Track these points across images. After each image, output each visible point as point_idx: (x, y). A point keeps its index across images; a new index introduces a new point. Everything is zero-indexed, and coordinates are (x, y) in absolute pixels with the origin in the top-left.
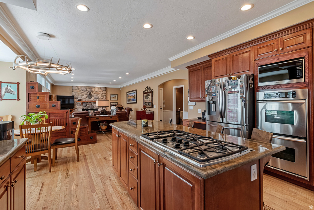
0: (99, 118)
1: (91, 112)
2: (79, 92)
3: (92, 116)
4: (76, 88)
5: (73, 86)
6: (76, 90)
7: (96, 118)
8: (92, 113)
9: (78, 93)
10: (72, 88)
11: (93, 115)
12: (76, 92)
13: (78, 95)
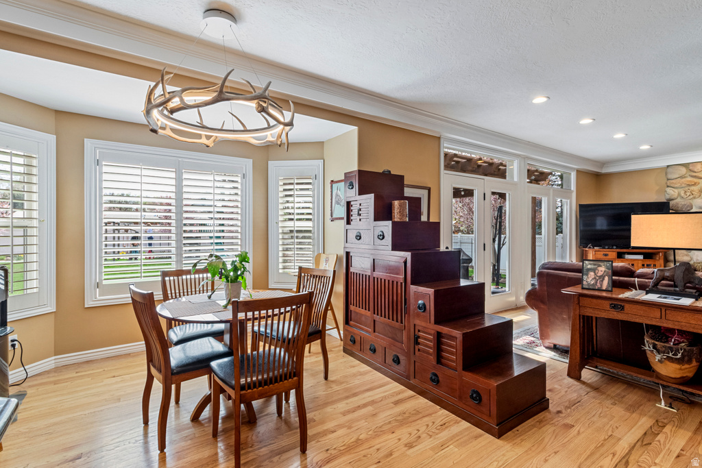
0: (627, 306)
1: (594, 270)
2: (695, 184)
3: (600, 290)
4: (683, 170)
5: (668, 166)
6: (682, 177)
7: (606, 304)
8: (602, 277)
9: (692, 188)
10: (666, 174)
11: (606, 284)
12: (683, 185)
13: (692, 197)
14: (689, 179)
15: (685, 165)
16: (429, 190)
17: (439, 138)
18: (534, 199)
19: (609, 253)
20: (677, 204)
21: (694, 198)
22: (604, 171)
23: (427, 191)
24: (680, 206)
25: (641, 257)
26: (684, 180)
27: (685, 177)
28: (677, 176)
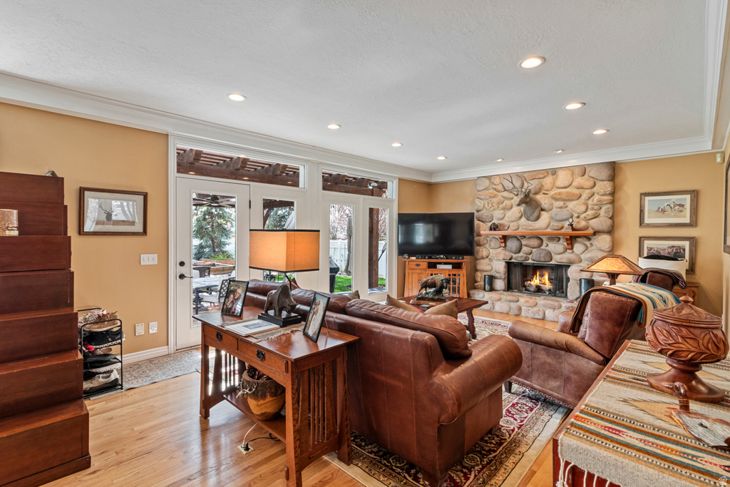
2: (495, 196)
4: (487, 182)
5: (477, 178)
6: (486, 189)
8: (237, 301)
9: (493, 200)
10: (476, 185)
12: (487, 197)
13: (492, 208)
14: (491, 191)
15: (489, 178)
16: (145, 196)
17: (167, 135)
18: (371, 210)
19: (421, 263)
20: (483, 215)
21: (494, 209)
22: (434, 180)
23: (142, 197)
24: (484, 217)
25: (450, 267)
26: (488, 192)
27: (489, 189)
28: (483, 188)
